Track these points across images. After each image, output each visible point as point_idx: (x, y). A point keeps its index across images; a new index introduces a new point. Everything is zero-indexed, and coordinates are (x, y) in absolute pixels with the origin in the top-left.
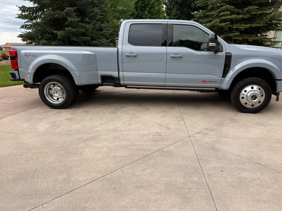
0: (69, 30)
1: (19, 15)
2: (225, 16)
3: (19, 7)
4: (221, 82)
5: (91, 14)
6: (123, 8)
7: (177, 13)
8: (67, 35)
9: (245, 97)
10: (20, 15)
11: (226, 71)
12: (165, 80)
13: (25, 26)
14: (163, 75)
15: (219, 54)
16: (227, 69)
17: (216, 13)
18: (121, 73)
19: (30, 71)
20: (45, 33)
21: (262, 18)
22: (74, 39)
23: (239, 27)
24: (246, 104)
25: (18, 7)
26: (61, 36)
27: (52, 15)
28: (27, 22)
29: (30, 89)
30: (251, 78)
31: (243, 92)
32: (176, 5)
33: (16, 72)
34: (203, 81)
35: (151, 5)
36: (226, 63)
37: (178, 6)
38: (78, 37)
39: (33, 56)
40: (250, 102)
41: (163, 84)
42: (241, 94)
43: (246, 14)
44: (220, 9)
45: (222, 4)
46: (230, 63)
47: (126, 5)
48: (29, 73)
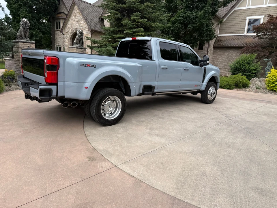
4: (202, 85)
9: (210, 94)
12: (180, 86)
18: (156, 83)
19: (87, 85)
24: (209, 98)
31: (209, 91)
34: (195, 86)
36: (204, 74)
48: (86, 88)
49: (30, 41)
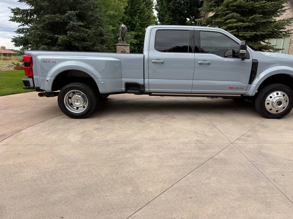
0: (72, 34)
1: (12, 18)
2: (231, 23)
3: (12, 10)
4: (248, 88)
5: (90, 18)
6: (114, 13)
7: (170, 19)
8: (68, 40)
9: (270, 103)
10: (14, 17)
11: (252, 78)
12: (192, 87)
13: (21, 30)
14: (190, 82)
15: (246, 60)
16: (253, 76)
17: (222, 20)
18: (146, 80)
19: (48, 79)
20: (44, 38)
21: (265, 26)
22: (76, 44)
23: (245, 35)
24: (271, 109)
25: (10, 9)
26: (62, 40)
27: (52, 18)
28: (21, 25)
29: (45, 97)
30: (276, 84)
31: (268, 98)
32: (169, 11)
33: (30, 80)
34: (230, 88)
35: (140, 10)
36: (253, 70)
37: (171, 12)
38: (80, 42)
39: (53, 62)
40: (276, 108)
41: (190, 91)
42: (266, 100)
43: (250, 22)
44: (226, 17)
45: (228, 11)
46: (257, 70)
47: (117, 9)
48: (47, 81)
49: (125, 44)
